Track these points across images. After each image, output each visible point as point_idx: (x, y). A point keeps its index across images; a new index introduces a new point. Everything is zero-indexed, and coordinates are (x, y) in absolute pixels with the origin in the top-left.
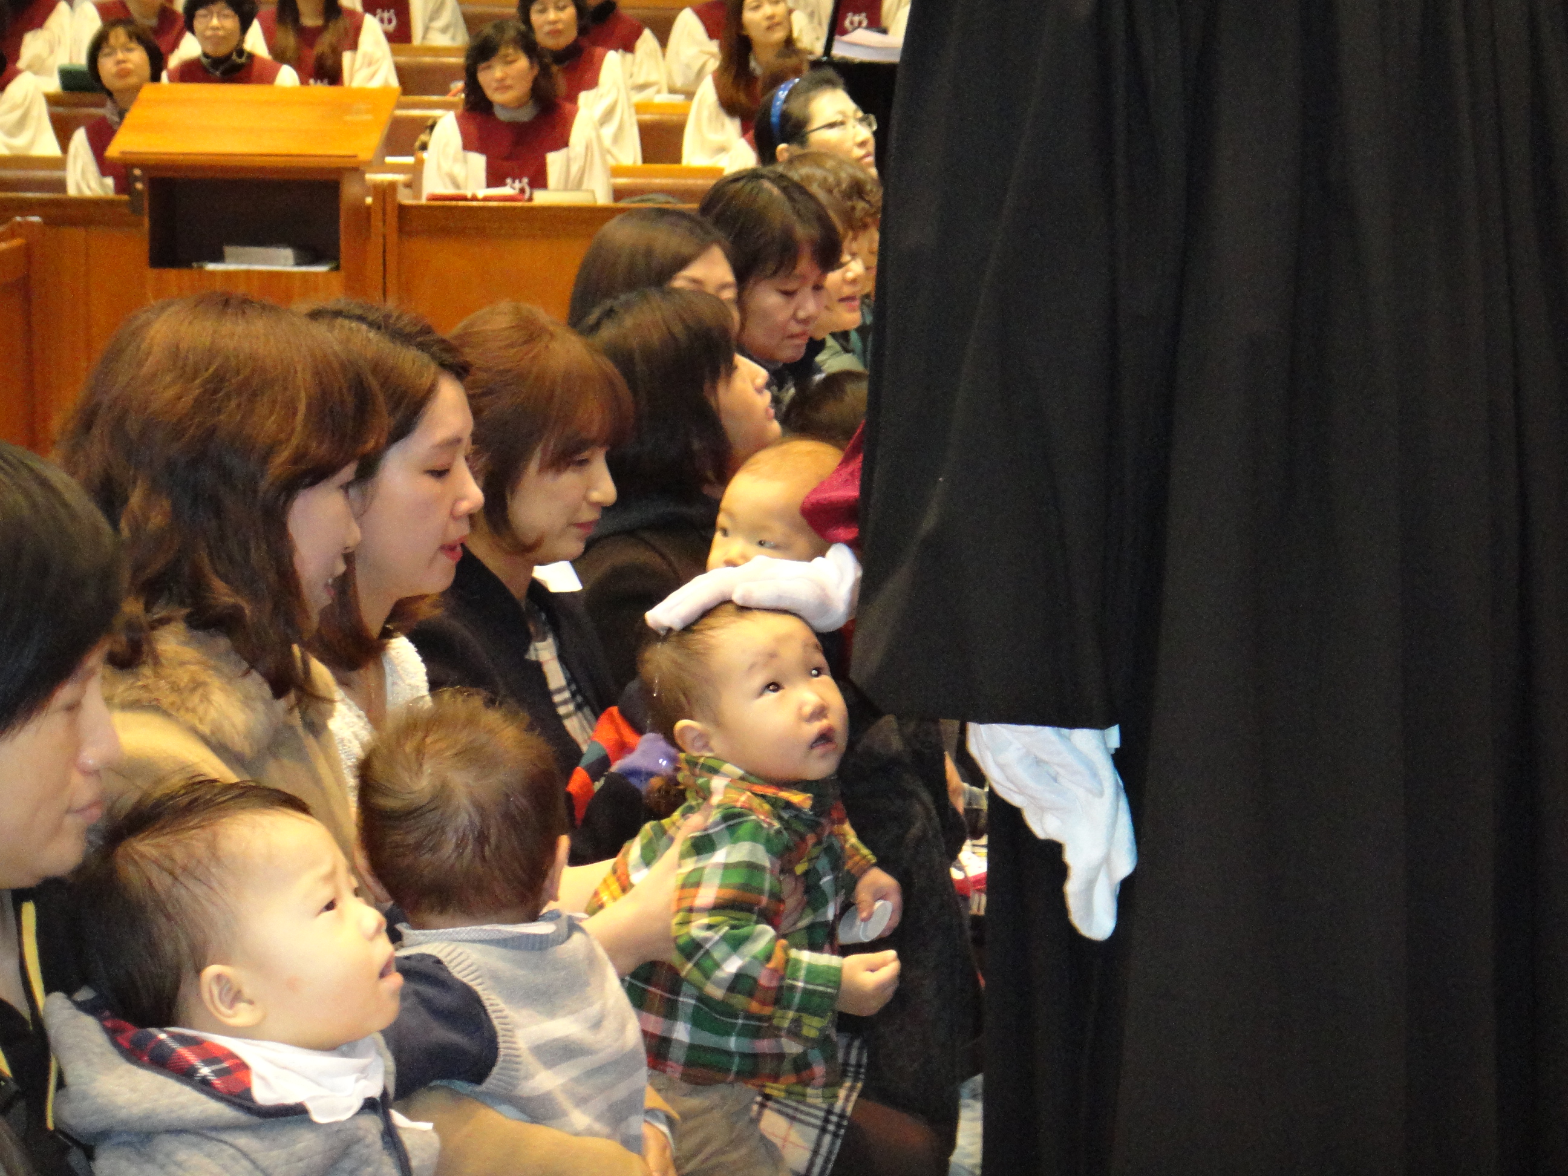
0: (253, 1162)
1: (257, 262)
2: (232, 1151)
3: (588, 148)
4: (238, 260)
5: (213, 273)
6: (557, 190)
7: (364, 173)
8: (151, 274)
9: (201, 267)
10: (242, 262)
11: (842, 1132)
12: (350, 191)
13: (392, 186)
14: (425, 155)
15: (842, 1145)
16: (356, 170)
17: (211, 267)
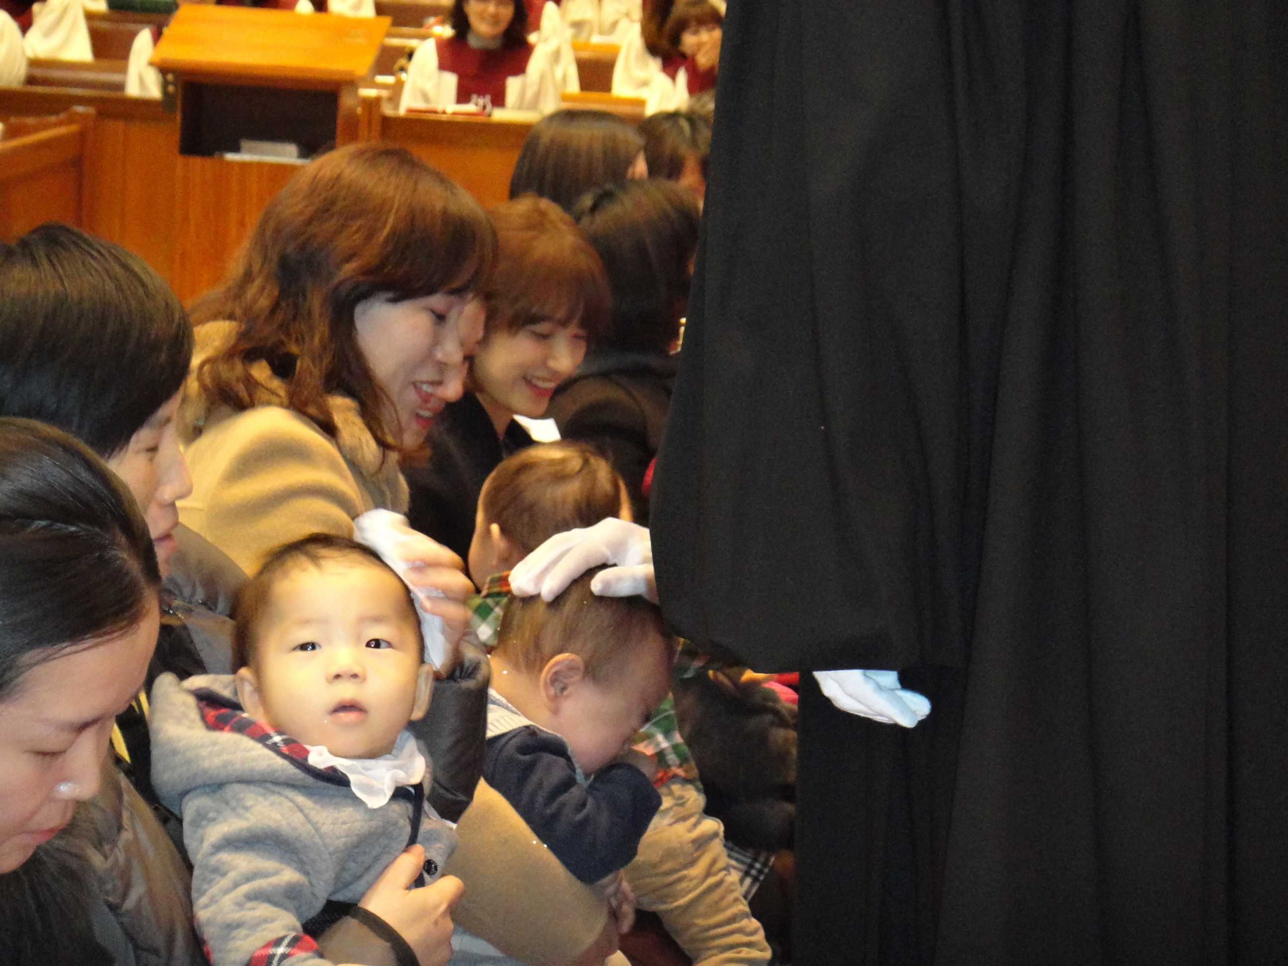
0: (306, 816)
1: (268, 154)
2: (290, 804)
3: (542, 77)
4: (250, 151)
5: (230, 164)
6: (513, 108)
7: (357, 88)
8: (180, 161)
9: (221, 157)
10: (256, 153)
11: (762, 878)
12: (347, 101)
13: (378, 100)
14: (403, 76)
15: (759, 889)
16: (352, 83)
17: (230, 157)
